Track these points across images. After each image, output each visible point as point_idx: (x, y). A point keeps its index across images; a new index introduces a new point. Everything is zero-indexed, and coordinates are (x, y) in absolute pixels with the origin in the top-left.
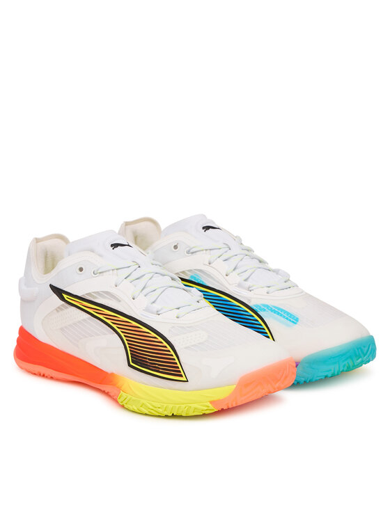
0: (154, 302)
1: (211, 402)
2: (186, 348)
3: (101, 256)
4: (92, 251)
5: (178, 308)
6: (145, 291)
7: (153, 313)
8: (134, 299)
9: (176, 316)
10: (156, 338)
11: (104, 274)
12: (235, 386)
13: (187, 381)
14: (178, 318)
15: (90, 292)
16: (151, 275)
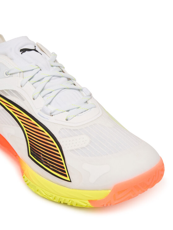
0: (49, 104)
1: (90, 201)
2: (71, 151)
3: (11, 59)
4: (6, 55)
5: (68, 111)
6: (44, 93)
7: (47, 114)
8: (34, 99)
9: (65, 118)
10: (48, 137)
11: (14, 75)
12: (110, 191)
13: (71, 181)
14: (67, 120)
15: (3, 89)
16: (49, 78)
